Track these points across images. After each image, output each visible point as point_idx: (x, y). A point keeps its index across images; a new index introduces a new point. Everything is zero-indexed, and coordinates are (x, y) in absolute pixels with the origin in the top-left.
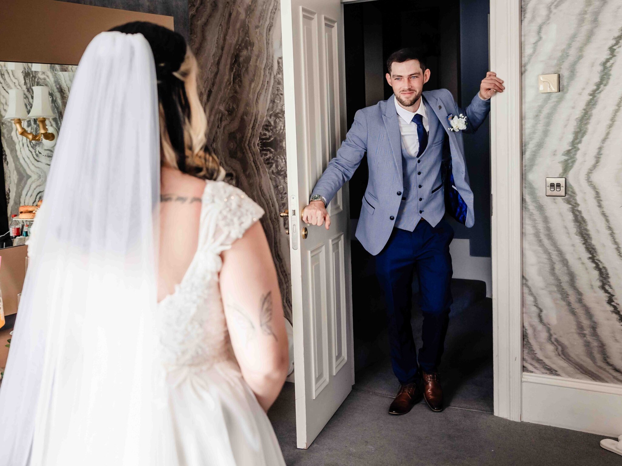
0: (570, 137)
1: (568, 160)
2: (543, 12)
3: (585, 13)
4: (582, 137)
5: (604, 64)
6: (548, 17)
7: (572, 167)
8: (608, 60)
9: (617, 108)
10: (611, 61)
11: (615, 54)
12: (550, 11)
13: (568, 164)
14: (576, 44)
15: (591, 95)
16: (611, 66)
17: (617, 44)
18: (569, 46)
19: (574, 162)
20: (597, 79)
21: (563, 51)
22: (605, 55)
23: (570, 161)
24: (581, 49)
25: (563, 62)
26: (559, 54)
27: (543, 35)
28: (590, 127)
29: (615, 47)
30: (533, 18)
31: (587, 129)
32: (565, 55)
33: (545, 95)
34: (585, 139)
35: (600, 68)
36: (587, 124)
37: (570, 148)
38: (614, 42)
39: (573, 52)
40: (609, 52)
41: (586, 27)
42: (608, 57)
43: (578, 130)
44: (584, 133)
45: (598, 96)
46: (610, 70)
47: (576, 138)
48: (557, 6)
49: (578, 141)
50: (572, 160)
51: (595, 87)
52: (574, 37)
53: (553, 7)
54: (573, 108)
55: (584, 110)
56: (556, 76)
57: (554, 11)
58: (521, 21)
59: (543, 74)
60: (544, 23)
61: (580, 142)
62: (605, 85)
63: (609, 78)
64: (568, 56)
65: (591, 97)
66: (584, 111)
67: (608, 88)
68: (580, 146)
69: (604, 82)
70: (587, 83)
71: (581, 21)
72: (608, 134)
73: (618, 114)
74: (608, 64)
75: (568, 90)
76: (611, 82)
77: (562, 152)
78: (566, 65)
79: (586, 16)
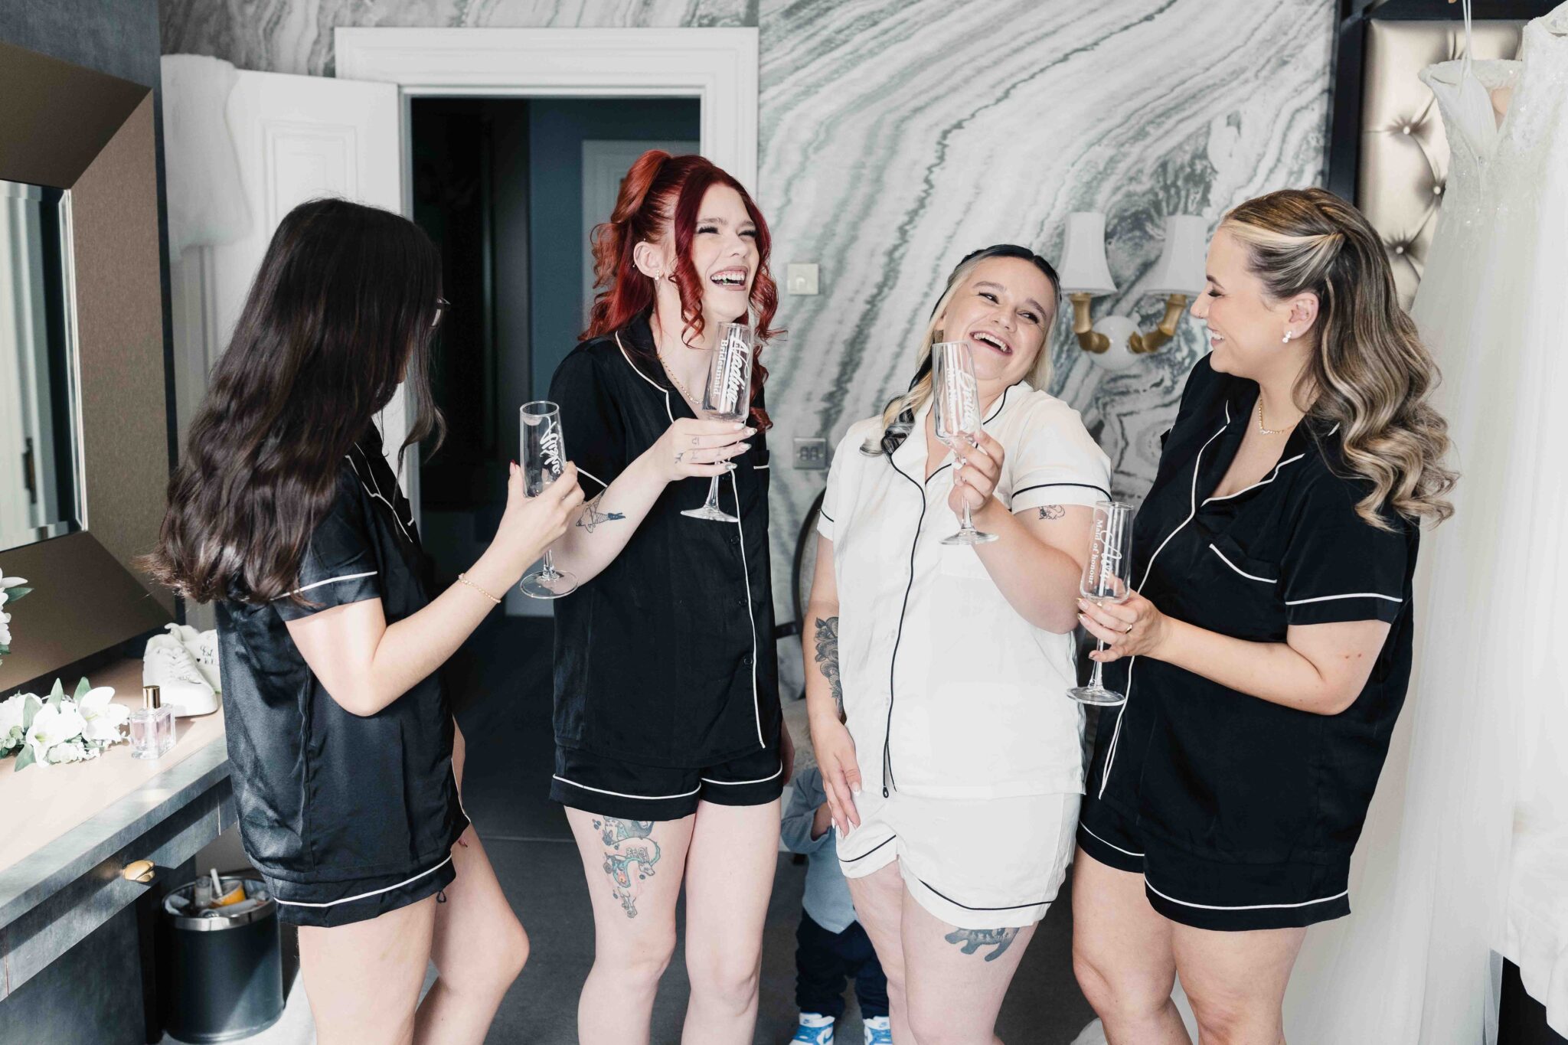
0: (834, 371)
1: (830, 409)
2: (795, 157)
3: (863, 166)
4: (854, 371)
5: (890, 253)
6: (803, 168)
7: (836, 420)
8: (896, 248)
9: (907, 326)
10: (901, 250)
11: (908, 238)
12: (806, 157)
13: (829, 416)
14: (848, 217)
15: (868, 302)
16: (901, 257)
17: (910, 221)
18: (836, 219)
19: (839, 412)
20: (878, 277)
21: (826, 226)
22: (892, 238)
23: (833, 411)
24: (854, 226)
25: (826, 244)
26: (819, 231)
27: (793, 194)
28: (867, 356)
29: (907, 227)
30: (778, 165)
31: (861, 358)
32: (828, 233)
33: (795, 298)
34: (858, 375)
35: (884, 260)
36: (861, 350)
37: (834, 389)
38: (906, 219)
39: (841, 229)
40: (898, 234)
41: (864, 189)
42: (897, 242)
43: (847, 359)
44: (857, 365)
45: (880, 305)
46: (899, 264)
47: (843, 373)
48: (817, 149)
49: (846, 377)
50: (837, 409)
51: (875, 291)
52: (843, 204)
53: (811, 150)
54: (840, 322)
55: (858, 326)
56: (815, 268)
57: (813, 157)
58: (758, 168)
59: (793, 262)
60: (794, 177)
61: (850, 380)
62: (891, 288)
63: (896, 278)
64: (834, 235)
65: (868, 307)
66: (857, 329)
67: (896, 291)
68: (849, 386)
69: (890, 283)
70: (863, 283)
71: (856, 179)
72: (893, 368)
73: (909, 336)
74: (897, 254)
75: (832, 292)
76: (900, 283)
77: (821, 396)
78: (830, 250)
79: (864, 171)
